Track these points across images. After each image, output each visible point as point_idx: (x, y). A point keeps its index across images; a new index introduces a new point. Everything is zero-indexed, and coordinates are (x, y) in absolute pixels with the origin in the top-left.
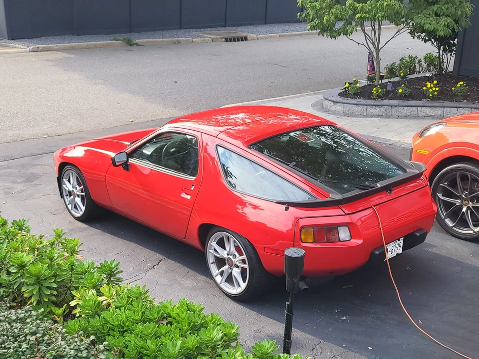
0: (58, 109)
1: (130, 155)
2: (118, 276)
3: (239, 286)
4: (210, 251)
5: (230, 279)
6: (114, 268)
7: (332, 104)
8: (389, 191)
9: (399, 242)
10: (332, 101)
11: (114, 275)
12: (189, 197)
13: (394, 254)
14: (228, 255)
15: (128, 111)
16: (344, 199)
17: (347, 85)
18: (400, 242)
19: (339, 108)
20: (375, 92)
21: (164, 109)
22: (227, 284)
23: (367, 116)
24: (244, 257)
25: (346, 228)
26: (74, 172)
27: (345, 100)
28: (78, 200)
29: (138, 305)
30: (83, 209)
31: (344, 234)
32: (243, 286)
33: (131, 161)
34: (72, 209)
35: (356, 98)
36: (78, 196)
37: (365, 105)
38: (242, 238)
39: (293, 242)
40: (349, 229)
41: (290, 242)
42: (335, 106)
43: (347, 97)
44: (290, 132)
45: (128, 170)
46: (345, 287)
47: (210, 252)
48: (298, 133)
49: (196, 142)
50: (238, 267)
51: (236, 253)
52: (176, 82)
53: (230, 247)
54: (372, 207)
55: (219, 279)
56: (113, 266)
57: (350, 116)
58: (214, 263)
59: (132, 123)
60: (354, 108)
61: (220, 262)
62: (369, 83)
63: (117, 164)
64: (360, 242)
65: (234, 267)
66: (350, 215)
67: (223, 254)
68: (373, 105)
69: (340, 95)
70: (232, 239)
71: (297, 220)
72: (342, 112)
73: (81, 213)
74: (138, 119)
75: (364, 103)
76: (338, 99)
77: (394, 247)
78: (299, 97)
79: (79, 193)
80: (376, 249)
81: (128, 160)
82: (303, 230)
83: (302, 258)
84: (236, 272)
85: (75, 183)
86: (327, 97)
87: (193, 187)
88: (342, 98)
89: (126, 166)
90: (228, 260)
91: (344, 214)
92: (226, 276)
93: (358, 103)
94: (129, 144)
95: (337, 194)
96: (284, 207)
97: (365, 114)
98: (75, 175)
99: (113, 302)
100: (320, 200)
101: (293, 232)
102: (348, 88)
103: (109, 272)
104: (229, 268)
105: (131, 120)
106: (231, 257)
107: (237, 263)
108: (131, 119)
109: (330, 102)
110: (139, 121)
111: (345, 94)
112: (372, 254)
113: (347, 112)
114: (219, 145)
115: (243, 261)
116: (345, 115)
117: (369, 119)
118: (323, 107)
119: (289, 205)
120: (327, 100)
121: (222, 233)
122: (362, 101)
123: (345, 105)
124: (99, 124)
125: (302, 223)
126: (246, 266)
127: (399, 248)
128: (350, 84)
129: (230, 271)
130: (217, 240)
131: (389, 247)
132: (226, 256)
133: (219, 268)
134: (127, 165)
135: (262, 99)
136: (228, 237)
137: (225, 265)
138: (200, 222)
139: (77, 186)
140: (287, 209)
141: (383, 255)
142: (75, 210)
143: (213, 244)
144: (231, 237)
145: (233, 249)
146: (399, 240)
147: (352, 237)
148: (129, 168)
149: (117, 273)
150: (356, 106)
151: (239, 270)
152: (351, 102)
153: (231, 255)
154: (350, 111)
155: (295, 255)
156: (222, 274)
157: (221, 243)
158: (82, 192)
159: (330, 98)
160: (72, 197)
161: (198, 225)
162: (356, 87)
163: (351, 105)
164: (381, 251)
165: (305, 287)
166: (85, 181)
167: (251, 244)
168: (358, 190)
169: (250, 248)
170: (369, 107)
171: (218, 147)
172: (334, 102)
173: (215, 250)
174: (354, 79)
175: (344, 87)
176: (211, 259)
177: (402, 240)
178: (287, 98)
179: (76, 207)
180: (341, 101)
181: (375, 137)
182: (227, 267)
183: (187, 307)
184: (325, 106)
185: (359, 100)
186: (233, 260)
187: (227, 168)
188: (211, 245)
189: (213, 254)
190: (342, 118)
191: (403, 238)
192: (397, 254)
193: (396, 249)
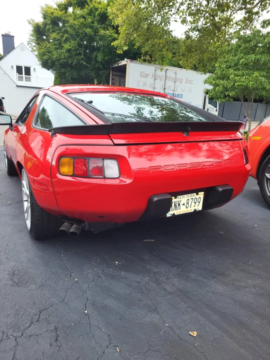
8: (186, 133)
9: (197, 197)
13: (191, 210)
16: (113, 124)
18: (199, 196)
25: (115, 162)
40: (118, 164)
45: (11, 130)
46: (145, 240)
47: (23, 190)
55: (26, 215)
58: (27, 201)
64: (128, 181)
77: (191, 201)
80: (156, 195)
81: (11, 122)
82: (62, 159)
91: (112, 144)
112: (150, 201)
127: (197, 203)
131: (183, 199)
134: (12, 126)
140: (53, 135)
141: (168, 205)
143: (24, 182)
146: (197, 194)
147: (120, 175)
164: (161, 198)
171: (46, 97)
176: (24, 197)
177: (201, 195)
191: (203, 193)
192: (195, 210)
193: (193, 204)
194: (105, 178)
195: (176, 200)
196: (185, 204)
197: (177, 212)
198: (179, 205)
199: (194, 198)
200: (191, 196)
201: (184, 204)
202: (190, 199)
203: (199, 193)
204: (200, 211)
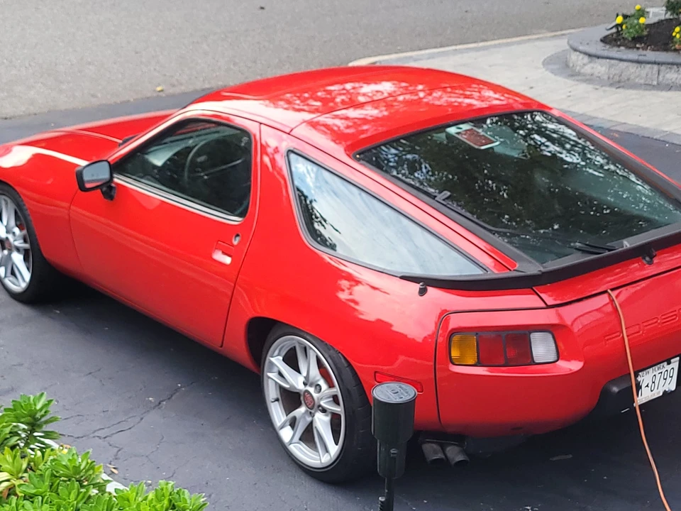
0: (11, 62)
1: (119, 167)
2: (46, 428)
3: (327, 451)
4: (269, 374)
5: (309, 436)
6: (41, 410)
7: (586, 59)
8: (647, 259)
9: (669, 367)
10: (585, 53)
11: (40, 426)
12: (228, 260)
13: (658, 393)
14: (305, 384)
15: (155, 69)
16: (543, 273)
17: (620, 20)
18: (671, 366)
19: (600, 68)
20: (678, 36)
21: (232, 66)
22: (303, 446)
23: (660, 87)
24: (336, 390)
25: (549, 336)
26: (9, 201)
27: (614, 52)
28: (18, 258)
29: (70, 493)
30: (27, 276)
31: (542, 348)
32: (334, 449)
33: (119, 180)
34: (5, 277)
35: (638, 48)
36: (18, 249)
37: (655, 63)
38: (332, 351)
39: (432, 363)
40: (554, 338)
41: (428, 363)
42: (592, 65)
43: (619, 46)
44: (450, 126)
45: (111, 198)
46: (555, 459)
47: (269, 378)
48: (465, 127)
49: (249, 143)
50: (324, 411)
51: (322, 383)
52: (262, 8)
53: (309, 367)
54: (605, 292)
55: (286, 434)
56: (38, 407)
57: (623, 87)
58: (277, 400)
59: (161, 94)
60: (633, 68)
61: (291, 399)
62: (668, 16)
63: (88, 186)
64: (575, 366)
65: (316, 412)
66: (559, 309)
67: (296, 381)
68: (673, 64)
69: (605, 40)
70: (314, 352)
71: (444, 316)
72: (606, 77)
73: (24, 285)
74: (174, 86)
75: (653, 59)
76: (599, 49)
77: (658, 376)
78: (519, 43)
79: (19, 243)
80: (614, 382)
81: (112, 177)
82: (456, 338)
83: (409, 405)
84: (322, 423)
85: (13, 222)
86: (576, 45)
87: (238, 239)
88: (608, 47)
89: (108, 189)
90: (304, 396)
91: (544, 305)
92: (301, 428)
93: (641, 58)
94: (120, 141)
95: (530, 262)
96: (417, 287)
97: (655, 83)
98: (12, 207)
99: (20, 486)
100: (495, 273)
101: (434, 340)
102: (621, 25)
103: (29, 419)
104: (307, 411)
105: (159, 89)
106: (312, 390)
107: (322, 403)
108: (159, 85)
109: (582, 56)
110: (177, 90)
111: (613, 40)
112: (605, 393)
113: (617, 78)
114: (293, 152)
115: (335, 399)
116: (611, 85)
117: (664, 94)
118: (567, 66)
119: (426, 283)
120: (575, 50)
121: (293, 339)
122: (650, 55)
123: (613, 61)
124: (93, 96)
125: (455, 322)
126: (339, 410)
127: (669, 379)
128: (625, 17)
129: (309, 419)
130: (284, 353)
131: (646, 378)
132: (300, 386)
133: (288, 411)
134: (111, 188)
135: (441, 47)
136: (305, 349)
137: (298, 405)
138: (251, 314)
139: (17, 230)
140: (422, 292)
141: (628, 395)
142: (12, 278)
143: (276, 359)
144: (311, 348)
145: (315, 372)
146: (669, 363)
147: (559, 356)
148: (115, 193)
149: (47, 422)
150: (635, 64)
151: (327, 419)
152: (624, 57)
153: (311, 386)
154: (624, 77)
155: (394, 399)
156: (293, 423)
157: (291, 360)
158: (25, 241)
159: (581, 48)
160: (6, 252)
161: (247, 319)
162: (638, 24)
163: (626, 63)
164: (624, 386)
165: (460, 458)
166: (30, 218)
167: (350, 365)
168: (579, 254)
169: (347, 373)
170: (663, 68)
171: (292, 156)
172: (590, 55)
173: (280, 374)
174: (638, 7)
175: (614, 24)
176: (271, 393)
177: (675, 363)
178: (495, 46)
179: (13, 273)
180: (606, 53)
181: (671, 134)
182: (302, 409)
183: (170, 501)
184: (571, 65)
185: (644, 52)
186: (315, 395)
187: (311, 202)
188: (272, 364)
189: (276, 382)
190: (604, 91)
191: (678, 358)
192: (665, 392)
193: (662, 381)
194: (533, 364)
196: (650, 386)
198: (641, 388)
199: (664, 370)
200: (659, 369)
201: (647, 386)
202: (657, 373)
203: (672, 361)
204: (672, 392)
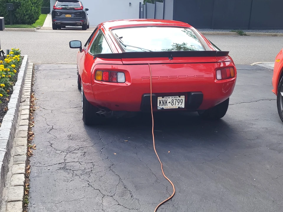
8: (170, 58)
9: (180, 99)
13: (176, 106)
25: (123, 74)
54: (148, 64)
64: (129, 84)
71: (95, 65)
77: (175, 101)
80: (146, 94)
81: (81, 46)
91: (122, 64)
101: (92, 73)
127: (180, 103)
131: (169, 99)
140: (94, 58)
146: (179, 97)
147: (125, 81)
192: (179, 107)
194: (117, 82)
195: (163, 99)
197: (165, 107)
198: (166, 102)
199: (177, 99)
200: (175, 98)
201: (170, 102)
202: (174, 99)
203: (181, 96)
